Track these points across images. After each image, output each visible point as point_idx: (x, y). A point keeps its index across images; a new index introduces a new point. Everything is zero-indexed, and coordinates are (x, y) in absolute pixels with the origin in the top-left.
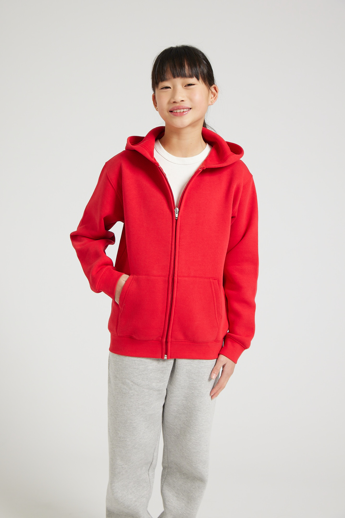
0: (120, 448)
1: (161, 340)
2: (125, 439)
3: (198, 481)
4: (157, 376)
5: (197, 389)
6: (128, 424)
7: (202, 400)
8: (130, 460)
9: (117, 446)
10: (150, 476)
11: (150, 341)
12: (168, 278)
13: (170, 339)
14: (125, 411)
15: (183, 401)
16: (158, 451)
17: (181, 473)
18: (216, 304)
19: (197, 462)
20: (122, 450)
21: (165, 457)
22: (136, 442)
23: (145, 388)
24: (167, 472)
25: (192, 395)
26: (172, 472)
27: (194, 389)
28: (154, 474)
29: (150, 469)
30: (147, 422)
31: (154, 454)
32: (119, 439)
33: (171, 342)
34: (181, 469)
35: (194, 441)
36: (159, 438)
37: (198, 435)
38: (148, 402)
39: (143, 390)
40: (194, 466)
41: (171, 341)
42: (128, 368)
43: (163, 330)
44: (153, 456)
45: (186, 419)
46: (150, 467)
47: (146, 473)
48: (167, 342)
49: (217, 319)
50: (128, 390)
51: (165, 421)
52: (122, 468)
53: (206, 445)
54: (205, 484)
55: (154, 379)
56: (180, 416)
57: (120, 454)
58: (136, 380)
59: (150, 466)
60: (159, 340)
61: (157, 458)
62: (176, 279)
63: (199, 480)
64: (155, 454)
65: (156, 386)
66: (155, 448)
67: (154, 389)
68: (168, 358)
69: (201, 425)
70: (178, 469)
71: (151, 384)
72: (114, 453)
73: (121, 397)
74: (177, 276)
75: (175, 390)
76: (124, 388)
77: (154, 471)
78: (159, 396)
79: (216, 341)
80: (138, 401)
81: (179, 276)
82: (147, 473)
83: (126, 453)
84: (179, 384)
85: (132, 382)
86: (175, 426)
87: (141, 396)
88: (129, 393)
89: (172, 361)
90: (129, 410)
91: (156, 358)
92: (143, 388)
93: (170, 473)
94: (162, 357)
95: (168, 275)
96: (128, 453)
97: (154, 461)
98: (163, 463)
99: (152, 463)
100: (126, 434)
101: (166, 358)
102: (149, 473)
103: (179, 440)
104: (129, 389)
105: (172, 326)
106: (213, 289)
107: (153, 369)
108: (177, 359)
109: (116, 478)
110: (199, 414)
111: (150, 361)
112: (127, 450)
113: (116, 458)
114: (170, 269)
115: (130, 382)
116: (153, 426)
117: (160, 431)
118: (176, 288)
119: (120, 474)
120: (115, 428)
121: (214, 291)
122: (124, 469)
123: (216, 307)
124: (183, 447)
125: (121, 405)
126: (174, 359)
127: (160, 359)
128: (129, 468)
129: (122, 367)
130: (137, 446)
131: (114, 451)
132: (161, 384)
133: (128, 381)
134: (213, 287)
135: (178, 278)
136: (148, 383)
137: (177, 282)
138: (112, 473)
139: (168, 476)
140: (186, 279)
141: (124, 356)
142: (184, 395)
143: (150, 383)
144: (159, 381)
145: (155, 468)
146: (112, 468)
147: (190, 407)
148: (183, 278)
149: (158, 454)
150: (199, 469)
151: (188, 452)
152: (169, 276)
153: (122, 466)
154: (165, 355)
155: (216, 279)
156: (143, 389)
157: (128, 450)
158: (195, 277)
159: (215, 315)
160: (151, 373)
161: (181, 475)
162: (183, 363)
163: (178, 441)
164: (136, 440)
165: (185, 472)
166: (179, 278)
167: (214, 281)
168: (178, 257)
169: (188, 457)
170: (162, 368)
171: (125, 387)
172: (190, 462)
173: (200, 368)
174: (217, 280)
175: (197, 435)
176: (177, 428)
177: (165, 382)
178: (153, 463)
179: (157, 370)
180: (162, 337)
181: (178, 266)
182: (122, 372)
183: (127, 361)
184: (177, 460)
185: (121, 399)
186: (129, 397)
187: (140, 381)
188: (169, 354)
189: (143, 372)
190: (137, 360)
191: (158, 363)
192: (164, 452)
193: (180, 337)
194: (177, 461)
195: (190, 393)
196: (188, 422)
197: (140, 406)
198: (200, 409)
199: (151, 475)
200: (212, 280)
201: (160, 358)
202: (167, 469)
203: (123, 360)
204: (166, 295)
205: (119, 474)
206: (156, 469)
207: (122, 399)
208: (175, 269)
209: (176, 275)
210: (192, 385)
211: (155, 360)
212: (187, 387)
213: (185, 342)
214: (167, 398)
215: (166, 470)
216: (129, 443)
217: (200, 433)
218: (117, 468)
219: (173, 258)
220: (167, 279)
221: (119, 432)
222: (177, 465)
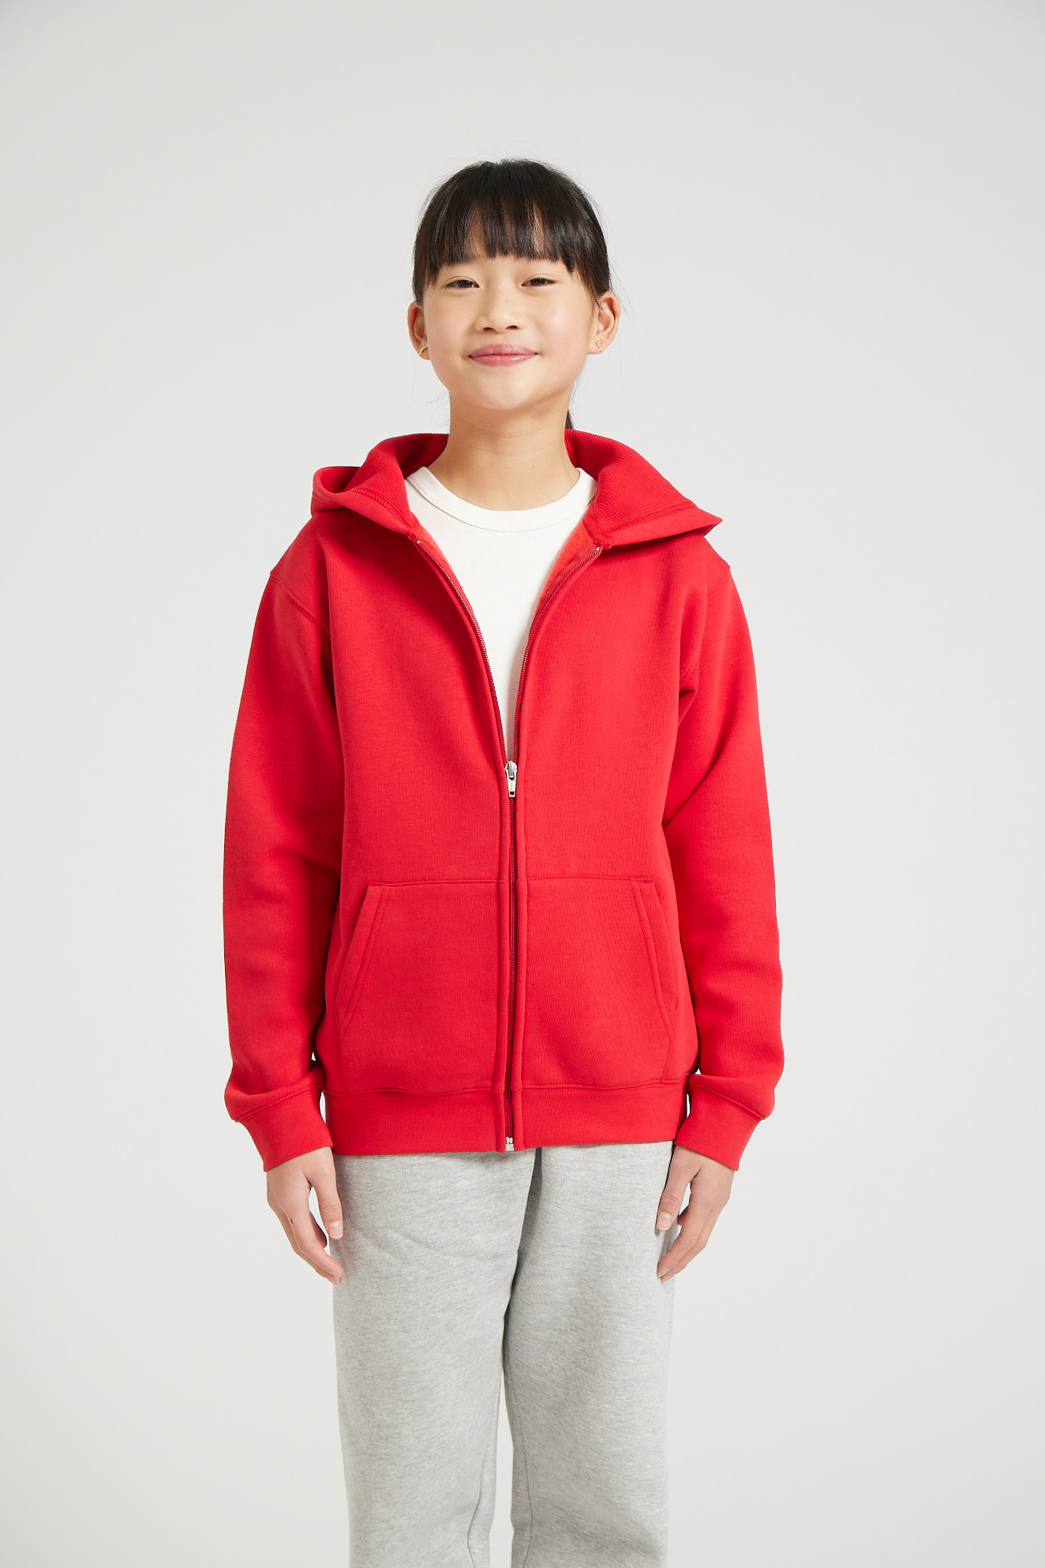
0: (381, 1462)
1: (491, 1088)
2: (397, 1431)
3: (633, 1554)
4: (485, 1210)
5: (611, 1245)
6: (404, 1378)
7: (629, 1280)
8: (414, 1499)
9: (371, 1455)
10: (475, 1553)
11: (457, 1094)
12: (498, 884)
13: (521, 1082)
14: (393, 1337)
15: (569, 1289)
16: (495, 1467)
17: (576, 1536)
18: (654, 962)
19: (627, 1488)
20: (389, 1467)
21: (518, 1491)
22: (432, 1436)
23: (450, 1254)
24: (528, 1538)
25: (596, 1266)
26: (547, 1537)
27: (600, 1243)
28: (489, 1548)
29: (472, 1530)
30: (463, 1368)
31: (481, 1476)
32: (376, 1430)
33: (522, 1093)
34: (577, 1519)
35: (613, 1417)
36: (497, 1423)
37: (624, 1397)
38: (465, 1300)
39: (446, 1261)
40: (616, 1501)
41: (523, 1089)
42: (392, 1192)
43: (494, 1054)
44: (481, 1485)
45: (580, 1349)
46: (472, 1521)
47: (460, 1543)
48: (510, 1094)
49: (665, 1010)
50: (396, 1266)
51: (512, 1363)
52: (391, 1528)
53: (650, 1430)
54: (658, 1560)
55: (478, 1222)
56: (563, 1337)
57: (381, 1481)
58: (420, 1229)
59: (471, 1518)
60: (486, 1089)
61: (495, 1494)
62: (523, 886)
63: (637, 1551)
64: (487, 1478)
65: (487, 1243)
66: (486, 1456)
67: (481, 1255)
68: (517, 1148)
69: (631, 1361)
70: (565, 1522)
71: (469, 1237)
72: (364, 1481)
73: (376, 1291)
74: (527, 876)
75: (539, 1251)
76: (383, 1260)
77: (487, 1539)
78: (495, 1276)
79: (665, 1080)
80: (431, 1300)
81: (534, 876)
82: (466, 1543)
83: (401, 1478)
84: (553, 1233)
85: (408, 1236)
86: (547, 1375)
87: (442, 1281)
88: (399, 1275)
89: (528, 1159)
90: (405, 1331)
91: (477, 1150)
92: (445, 1254)
93: (541, 1540)
94: (499, 1147)
95: (496, 876)
96: (409, 1475)
97: (485, 1500)
98: (514, 1510)
99: (477, 1508)
100: (399, 1411)
101: (509, 1147)
102: (470, 1545)
103: (562, 1420)
104: (400, 1262)
105: (522, 1039)
106: (644, 913)
107: (473, 1189)
108: (544, 1149)
109: (372, 1562)
110: (623, 1326)
111: (461, 1164)
112: (404, 1467)
113: (371, 1496)
114: (501, 854)
115: (401, 1238)
116: (479, 1382)
117: (497, 1399)
118: (526, 916)
119: (384, 1549)
120: (364, 1397)
121: (646, 916)
122: (397, 1532)
123: (657, 969)
124: (576, 1440)
125: (376, 1318)
126: (534, 1149)
127: (493, 1155)
128: (413, 1526)
129: (370, 1193)
130: (435, 1448)
131: (363, 1473)
132: (503, 1235)
133: (396, 1235)
134: (643, 904)
135: (531, 882)
136: (459, 1237)
137: (529, 895)
138: (357, 1546)
139: (535, 1551)
140: (556, 883)
141: (376, 1157)
142: (568, 1269)
143: (466, 1236)
144: (493, 1227)
145: (490, 1528)
146: (359, 1531)
147: (593, 1304)
148: (543, 881)
149: (494, 1480)
150: (635, 1512)
151: (595, 1454)
152: (499, 877)
153: (388, 1521)
154: (508, 1138)
155: (650, 878)
156: (446, 1258)
157: (407, 1466)
158: (585, 876)
159: (656, 996)
160: (467, 1201)
161: (576, 1541)
162: (563, 1160)
163: (560, 1423)
164: (430, 1430)
165: (589, 1529)
166: (533, 883)
167: (642, 884)
168: (523, 816)
169: (597, 1475)
170: (501, 1183)
171: (388, 1256)
172: (605, 1489)
173: (616, 1173)
174: (653, 884)
175: (619, 1395)
176: (553, 1382)
177: (512, 1229)
178: (481, 1507)
179: (485, 1189)
180: (494, 1079)
181: (526, 845)
182: (373, 1207)
183: (387, 1172)
184: (560, 1493)
185: (376, 1296)
186: (402, 1288)
187: (433, 1231)
188: (520, 1134)
189: (441, 1202)
190: (419, 1164)
191: (487, 1167)
192: (514, 1473)
193: (552, 1073)
194: (559, 1497)
195: (589, 1257)
196: (588, 1356)
197: (439, 1315)
198: (623, 1311)
199: (477, 1551)
200: (636, 885)
201: (489, 1149)
202: (529, 1530)
203: (373, 1169)
204: (495, 938)
205: (381, 1550)
206: (491, 1530)
207: (379, 1296)
208: (519, 856)
209: (522, 875)
210: (594, 1230)
211: (476, 1157)
212: (578, 1240)
213: (569, 1088)
214: (520, 1282)
215: (527, 1535)
216: (411, 1443)
217: (629, 1388)
218: (374, 1531)
219: (508, 820)
220: (495, 888)
221: (374, 1409)
222: (561, 1509)
